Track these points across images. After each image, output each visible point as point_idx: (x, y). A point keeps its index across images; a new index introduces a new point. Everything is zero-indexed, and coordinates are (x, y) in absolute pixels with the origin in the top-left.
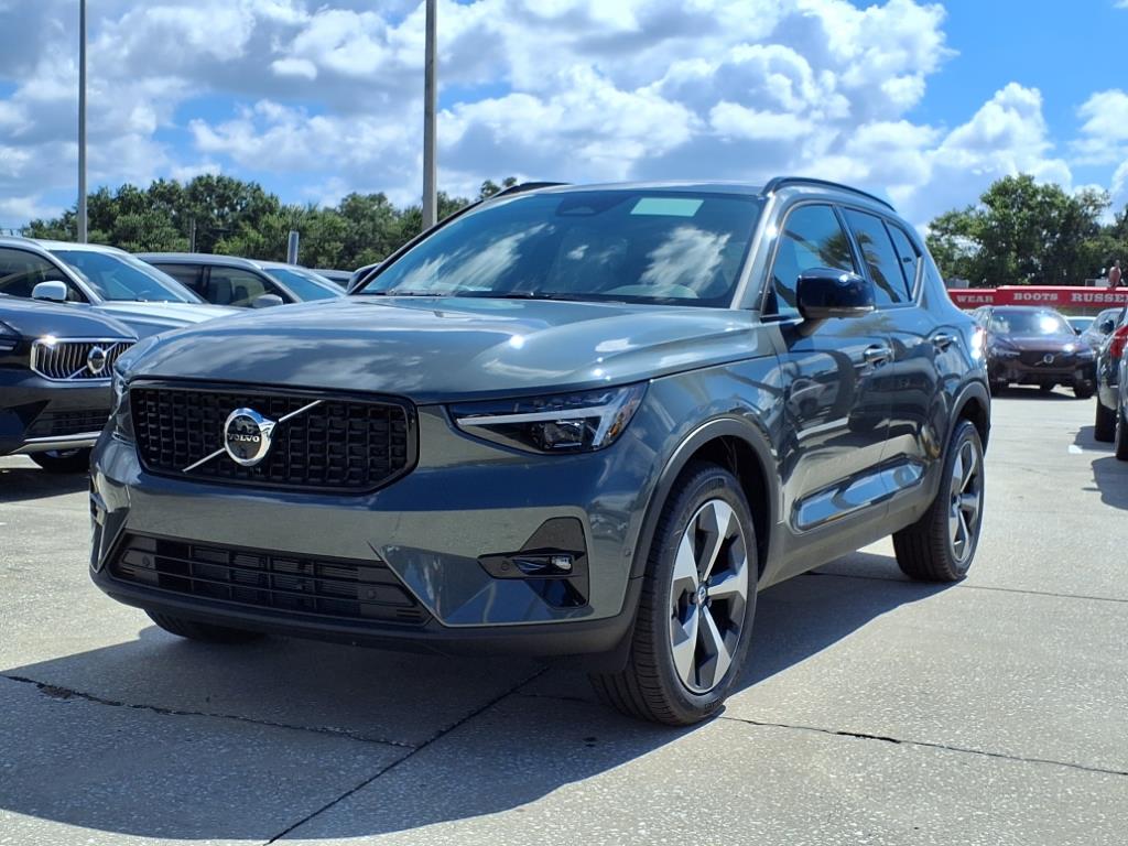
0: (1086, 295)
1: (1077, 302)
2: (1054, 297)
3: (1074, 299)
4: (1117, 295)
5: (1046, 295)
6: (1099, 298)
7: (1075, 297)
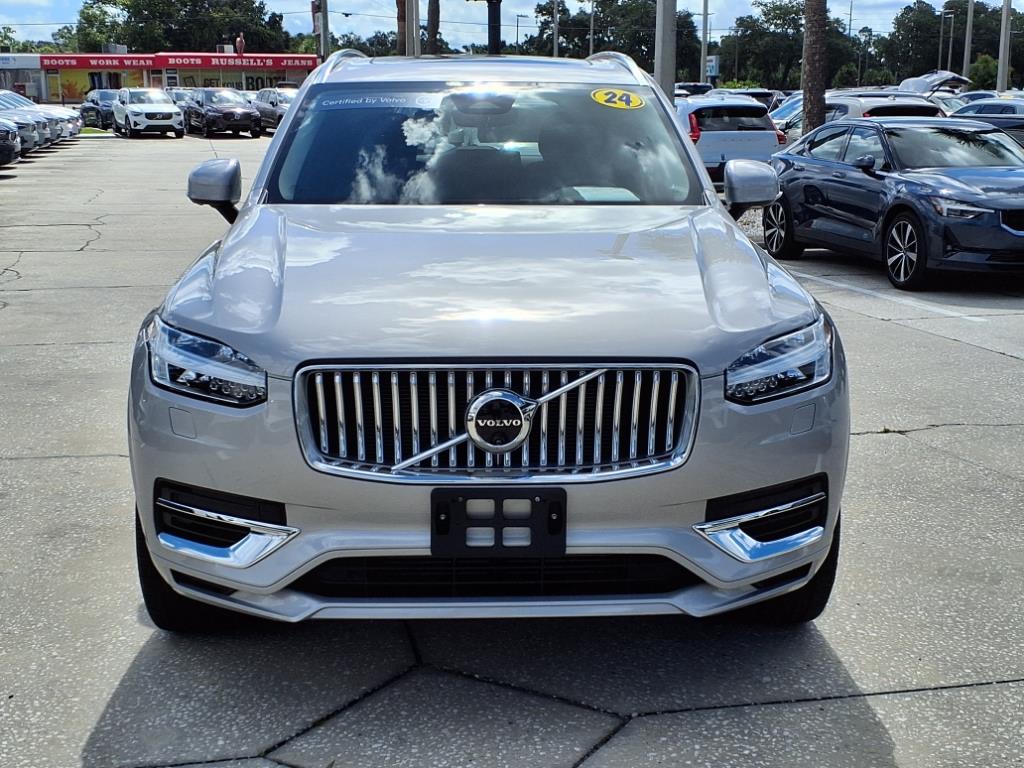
0: (222, 60)
1: (216, 66)
2: (199, 61)
3: (213, 63)
4: (244, 60)
5: (192, 60)
6: (231, 62)
7: (215, 62)
